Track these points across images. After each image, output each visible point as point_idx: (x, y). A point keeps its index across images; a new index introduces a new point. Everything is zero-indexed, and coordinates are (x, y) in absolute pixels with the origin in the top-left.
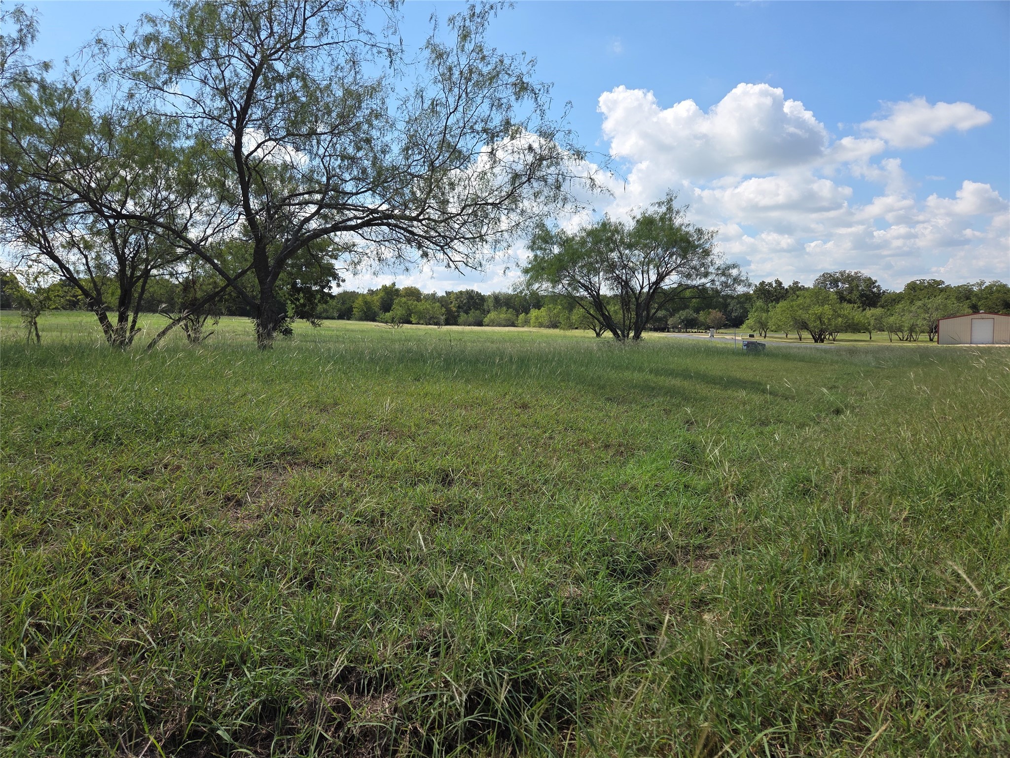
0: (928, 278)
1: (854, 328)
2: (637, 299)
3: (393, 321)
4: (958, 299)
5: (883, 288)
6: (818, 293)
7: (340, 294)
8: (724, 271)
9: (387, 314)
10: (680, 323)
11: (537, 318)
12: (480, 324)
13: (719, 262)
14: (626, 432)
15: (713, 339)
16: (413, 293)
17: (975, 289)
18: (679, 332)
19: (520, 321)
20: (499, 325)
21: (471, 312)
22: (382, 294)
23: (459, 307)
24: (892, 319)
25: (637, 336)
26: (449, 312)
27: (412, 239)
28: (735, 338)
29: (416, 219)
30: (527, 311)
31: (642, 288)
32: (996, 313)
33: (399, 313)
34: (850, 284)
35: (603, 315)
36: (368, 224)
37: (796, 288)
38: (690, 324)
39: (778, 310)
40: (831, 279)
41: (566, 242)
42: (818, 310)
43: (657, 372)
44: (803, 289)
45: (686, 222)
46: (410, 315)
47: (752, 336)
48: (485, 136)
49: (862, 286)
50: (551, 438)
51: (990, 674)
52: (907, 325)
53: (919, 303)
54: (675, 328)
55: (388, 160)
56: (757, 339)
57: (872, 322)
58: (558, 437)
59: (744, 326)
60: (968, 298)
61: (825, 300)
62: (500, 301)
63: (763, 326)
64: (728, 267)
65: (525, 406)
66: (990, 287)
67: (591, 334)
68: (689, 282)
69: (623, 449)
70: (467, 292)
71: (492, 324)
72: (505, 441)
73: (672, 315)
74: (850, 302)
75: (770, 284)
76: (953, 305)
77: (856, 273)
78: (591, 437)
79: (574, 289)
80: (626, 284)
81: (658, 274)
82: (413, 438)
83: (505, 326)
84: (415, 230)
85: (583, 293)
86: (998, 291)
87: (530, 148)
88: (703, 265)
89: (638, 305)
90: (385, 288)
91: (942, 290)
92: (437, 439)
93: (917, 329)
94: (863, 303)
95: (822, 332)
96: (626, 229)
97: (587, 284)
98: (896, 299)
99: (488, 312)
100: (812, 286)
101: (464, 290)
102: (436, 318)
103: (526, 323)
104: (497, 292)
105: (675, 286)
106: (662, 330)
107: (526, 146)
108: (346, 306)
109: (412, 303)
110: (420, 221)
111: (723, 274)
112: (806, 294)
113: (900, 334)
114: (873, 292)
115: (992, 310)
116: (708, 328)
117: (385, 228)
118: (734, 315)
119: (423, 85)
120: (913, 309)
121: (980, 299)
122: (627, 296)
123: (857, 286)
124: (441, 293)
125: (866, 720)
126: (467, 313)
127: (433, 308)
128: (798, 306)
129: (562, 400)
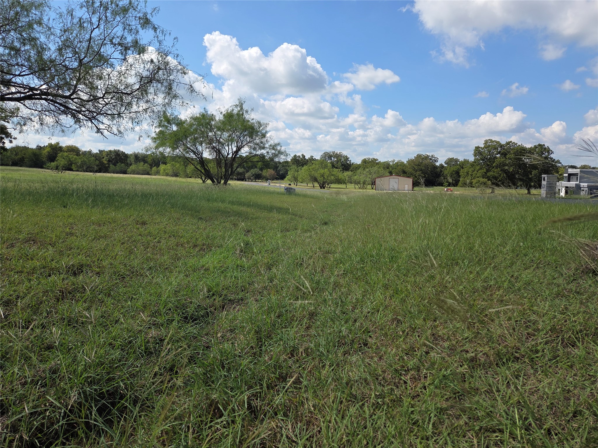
0: (371, 157)
1: (339, 181)
2: (225, 161)
3: (57, 168)
4: (384, 168)
5: (352, 162)
6: (322, 163)
7: (13, 149)
8: (273, 147)
9: (52, 163)
10: (252, 176)
11: (164, 170)
12: (125, 173)
13: (271, 142)
14: (208, 237)
15: (269, 186)
16: (73, 150)
17: (391, 164)
18: (252, 181)
19: (153, 172)
20: (138, 173)
21: (118, 164)
22: (48, 149)
23: (109, 161)
24: (356, 177)
25: (225, 183)
26: (102, 163)
27: (67, 110)
28: (281, 186)
29: (69, 97)
30: (158, 165)
31: (228, 154)
32: (400, 176)
33: (62, 163)
34: (337, 158)
35: (205, 169)
36: (30, 98)
37: (312, 159)
38: (258, 177)
39: (303, 171)
40: (328, 156)
41: (180, 123)
42: (322, 171)
43: (233, 203)
44: (315, 160)
45: (252, 117)
46: (71, 164)
47: (290, 185)
48: (120, 48)
49: (343, 159)
50: (159, 242)
51: (363, 345)
52: (362, 181)
53: (367, 170)
54: (250, 179)
55: (46, 56)
56: (293, 186)
57: (347, 179)
58: (163, 241)
59: (286, 179)
60: (388, 168)
61: (326, 167)
62: (138, 158)
63: (296, 179)
64: (276, 145)
65: (144, 223)
66: (397, 163)
67: (200, 181)
68: (254, 152)
69: (205, 247)
70: (115, 151)
71: (134, 172)
72: (125, 244)
73: (247, 171)
74: (337, 168)
75: (299, 156)
76: (382, 171)
77: (340, 153)
78: (185, 241)
79: (187, 152)
80: (219, 152)
81: (237, 146)
82: (53, 245)
83: (143, 174)
84: (70, 106)
85: (192, 155)
86: (401, 165)
87: (152, 61)
88: (262, 142)
89: (226, 164)
90: (50, 145)
91: (377, 164)
92: (73, 246)
93: (367, 183)
94: (343, 169)
95: (324, 183)
96: (217, 119)
97: (195, 150)
98: (358, 167)
99: (131, 165)
100: (319, 159)
101: (112, 150)
102: (91, 167)
103: (157, 173)
104: (137, 152)
105: (247, 154)
106: (242, 180)
107: (149, 60)
108: (18, 156)
109: (73, 156)
110: (72, 99)
111: (273, 149)
112: (317, 163)
113: (359, 185)
114: (348, 164)
115: (398, 175)
116: (267, 179)
117: (43, 102)
118: (281, 172)
119: (73, 7)
120: (365, 172)
121: (393, 169)
122: (220, 159)
123: (341, 160)
124: (95, 151)
125: (303, 378)
126: (115, 165)
127: (90, 161)
128: (313, 169)
129: (170, 219)
